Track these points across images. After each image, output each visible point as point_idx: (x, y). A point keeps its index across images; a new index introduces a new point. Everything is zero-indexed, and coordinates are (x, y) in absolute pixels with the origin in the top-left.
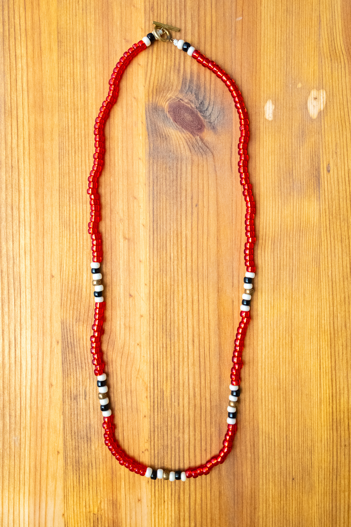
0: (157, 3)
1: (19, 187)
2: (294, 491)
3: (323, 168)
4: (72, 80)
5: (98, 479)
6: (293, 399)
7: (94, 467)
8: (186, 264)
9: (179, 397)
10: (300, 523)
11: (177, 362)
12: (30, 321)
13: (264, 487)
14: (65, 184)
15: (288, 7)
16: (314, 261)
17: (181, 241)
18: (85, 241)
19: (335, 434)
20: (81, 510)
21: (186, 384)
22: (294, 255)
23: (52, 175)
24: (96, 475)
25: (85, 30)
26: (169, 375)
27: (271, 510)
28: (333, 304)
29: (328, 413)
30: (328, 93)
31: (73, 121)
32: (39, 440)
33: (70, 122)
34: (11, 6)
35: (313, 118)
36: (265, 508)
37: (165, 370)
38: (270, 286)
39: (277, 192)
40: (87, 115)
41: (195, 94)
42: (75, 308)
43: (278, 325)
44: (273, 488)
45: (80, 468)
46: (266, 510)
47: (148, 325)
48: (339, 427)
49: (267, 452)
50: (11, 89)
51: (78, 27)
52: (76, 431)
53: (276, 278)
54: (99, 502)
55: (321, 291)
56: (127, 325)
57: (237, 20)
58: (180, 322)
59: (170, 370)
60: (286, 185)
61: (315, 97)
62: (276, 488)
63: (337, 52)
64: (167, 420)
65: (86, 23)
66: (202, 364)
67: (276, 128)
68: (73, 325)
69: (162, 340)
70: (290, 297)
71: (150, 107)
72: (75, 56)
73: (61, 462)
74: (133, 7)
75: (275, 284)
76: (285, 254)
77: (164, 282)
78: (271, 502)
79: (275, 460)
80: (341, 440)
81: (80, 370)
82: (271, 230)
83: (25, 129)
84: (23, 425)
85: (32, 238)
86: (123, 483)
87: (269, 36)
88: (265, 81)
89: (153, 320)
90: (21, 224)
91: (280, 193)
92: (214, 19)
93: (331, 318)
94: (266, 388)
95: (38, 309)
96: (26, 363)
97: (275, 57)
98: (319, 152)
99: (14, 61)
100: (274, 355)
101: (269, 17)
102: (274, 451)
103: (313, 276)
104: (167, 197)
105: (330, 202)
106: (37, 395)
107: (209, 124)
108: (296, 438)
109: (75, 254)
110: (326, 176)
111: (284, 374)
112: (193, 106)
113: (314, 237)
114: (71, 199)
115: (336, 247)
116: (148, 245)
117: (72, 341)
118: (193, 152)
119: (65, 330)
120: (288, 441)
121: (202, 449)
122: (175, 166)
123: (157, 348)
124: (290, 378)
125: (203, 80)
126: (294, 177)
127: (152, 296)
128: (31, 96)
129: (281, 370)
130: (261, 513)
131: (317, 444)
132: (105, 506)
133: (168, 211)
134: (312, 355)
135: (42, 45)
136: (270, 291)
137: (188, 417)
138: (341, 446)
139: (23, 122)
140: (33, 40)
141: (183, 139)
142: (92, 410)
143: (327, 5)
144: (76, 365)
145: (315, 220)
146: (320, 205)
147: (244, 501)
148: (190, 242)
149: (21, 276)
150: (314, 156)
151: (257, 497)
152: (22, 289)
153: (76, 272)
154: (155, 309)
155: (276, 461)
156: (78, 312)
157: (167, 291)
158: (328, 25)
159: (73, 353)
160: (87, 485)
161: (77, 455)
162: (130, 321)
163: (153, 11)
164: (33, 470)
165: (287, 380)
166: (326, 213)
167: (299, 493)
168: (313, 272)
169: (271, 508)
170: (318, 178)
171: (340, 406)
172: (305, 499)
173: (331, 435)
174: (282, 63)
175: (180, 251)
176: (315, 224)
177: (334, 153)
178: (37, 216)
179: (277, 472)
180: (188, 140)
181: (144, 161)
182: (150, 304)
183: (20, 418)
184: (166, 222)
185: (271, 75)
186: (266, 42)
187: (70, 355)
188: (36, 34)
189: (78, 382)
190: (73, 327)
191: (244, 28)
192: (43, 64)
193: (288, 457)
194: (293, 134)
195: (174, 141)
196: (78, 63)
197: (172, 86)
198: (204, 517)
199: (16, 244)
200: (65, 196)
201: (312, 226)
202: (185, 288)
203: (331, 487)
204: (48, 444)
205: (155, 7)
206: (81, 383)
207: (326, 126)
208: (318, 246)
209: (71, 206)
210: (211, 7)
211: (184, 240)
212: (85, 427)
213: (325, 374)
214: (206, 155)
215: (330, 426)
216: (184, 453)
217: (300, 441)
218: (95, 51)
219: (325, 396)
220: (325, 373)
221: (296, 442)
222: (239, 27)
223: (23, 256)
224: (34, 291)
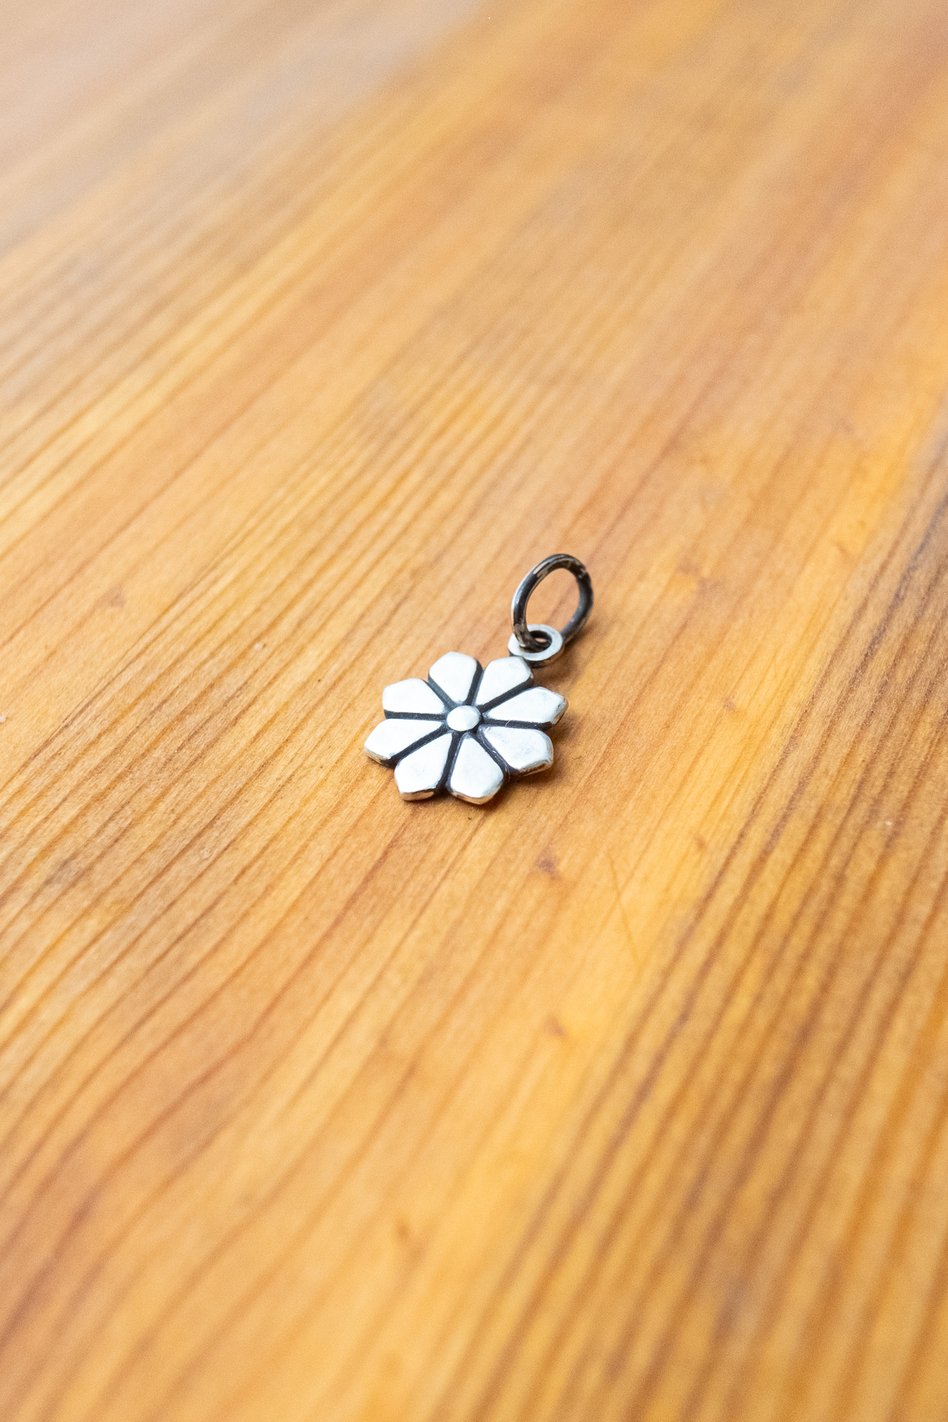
42: (116, 796)
56: (404, 1045)
89: (644, 1091)
109: (330, 548)
116: (826, 645)
127: (709, 932)
153: (273, 625)
154: (698, 1025)
156: (112, 829)
162: (440, 1027)
182: (667, 974)
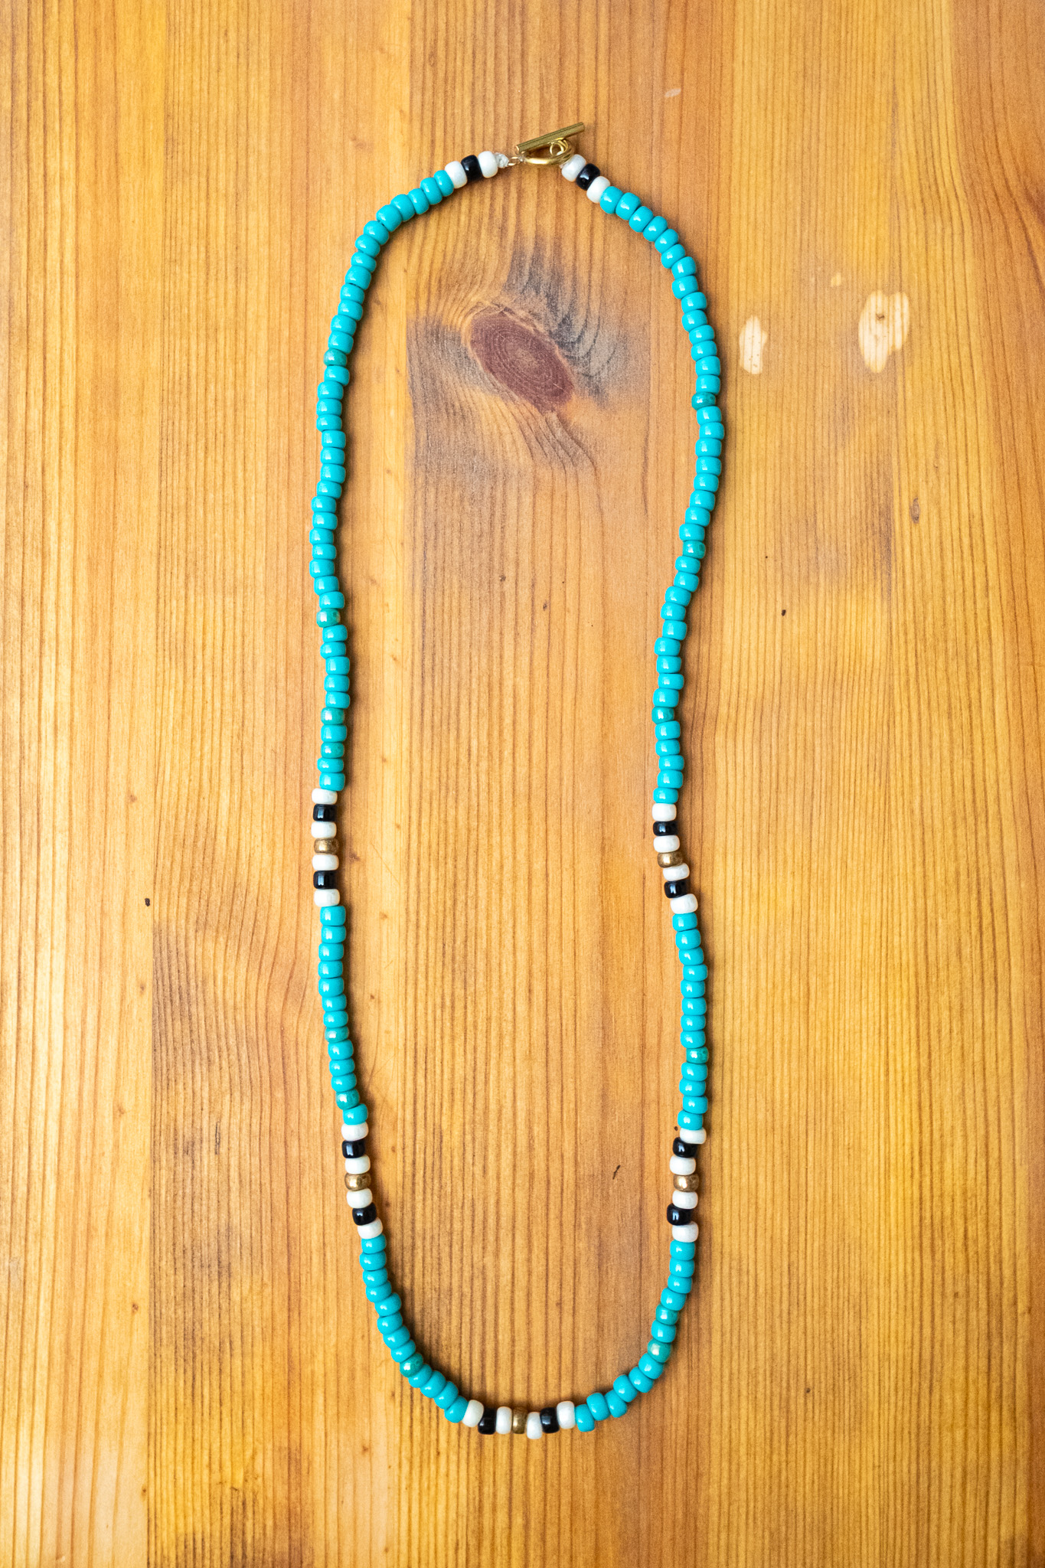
0: (447, 44)
1: (43, 543)
2: (810, 1425)
3: (901, 510)
4: (203, 249)
5: (249, 1387)
6: (810, 1158)
7: (237, 1351)
8: (514, 769)
9: (486, 1148)
10: (825, 1518)
11: (481, 1049)
12: (63, 923)
13: (725, 1413)
14: (175, 539)
15: (808, 64)
16: (871, 768)
17: (501, 706)
18: (227, 699)
19: (927, 1261)
20: (197, 1477)
21: (507, 1113)
22: (818, 750)
23: (140, 511)
24: (243, 1374)
25: (243, 111)
26: (458, 1086)
27: (742, 1482)
28: (925, 891)
29: (908, 1201)
30: (915, 303)
31: (202, 361)
32: (80, 1270)
33: (193, 363)
34: (37, 39)
35: (873, 370)
36: (725, 1474)
37: (447, 1070)
38: (748, 838)
39: (770, 572)
40: (241, 346)
41: (547, 296)
43: (771, 947)
44: (751, 1416)
45: (198, 1352)
46: (730, 1479)
47: (402, 941)
48: (938, 1242)
49: (735, 1310)
50: (28, 269)
51: (222, 102)
52: (188, 1246)
53: (764, 815)
54: (249, 1453)
55: (890, 854)
57: (667, 95)
58: (494, 934)
59: (461, 1072)
60: (796, 553)
61: (879, 312)
62: (760, 1416)
63: (941, 190)
64: (452, 1216)
65: (247, 91)
66: (554, 1055)
67: (772, 395)
68: (186, 938)
69: (442, 987)
70: (805, 868)
71: (421, 327)
72: (212, 182)
73: (142, 1335)
74: (378, 53)
75: (764, 833)
76: (791, 746)
77: (450, 819)
78: (744, 1458)
79: (756, 1334)
80: (943, 1279)
81: (205, 1069)
82: (753, 679)
83: (64, 381)
84: (34, 1226)
85: (76, 687)
86: (320, 1399)
87: (754, 143)
88: (743, 264)
90: (46, 648)
91: (779, 575)
92: (603, 93)
93: (920, 931)
94: (735, 1126)
95: (87, 894)
96: (50, 1047)
97: (772, 202)
98: (890, 463)
99: (41, 192)
100: (757, 1033)
101: (754, 91)
102: (756, 1311)
103: (870, 811)
104: (464, 582)
105: (919, 605)
106: (78, 1140)
107: (585, 380)
108: (816, 1272)
110: (907, 533)
111: (786, 1089)
112: (541, 328)
113: (874, 702)
114: (192, 579)
115: (936, 730)
117: (183, 984)
118: (539, 456)
119: (165, 954)
120: (794, 1281)
121: (550, 1302)
122: (487, 493)
123: (426, 1009)
124: (803, 1100)
125: (570, 257)
126: (820, 534)
128: (85, 290)
129: (778, 1074)
130: (713, 1490)
131: (875, 1289)
132: (266, 1465)
133: (466, 620)
134: (864, 1035)
135: (122, 150)
136: (748, 850)
137: (510, 1209)
138: (943, 1295)
139: (61, 361)
140: (96, 136)
141: (511, 419)
142: (235, 1185)
143: (916, 67)
144: (193, 1052)
145: (877, 654)
146: (890, 612)
147: (668, 1454)
148: (526, 707)
149: (43, 796)
150: (875, 475)
151: (704, 1442)
152: (42, 834)
155: (761, 1338)
157: (459, 846)
158: (918, 118)
159: (186, 1020)
160: (216, 1405)
161: (189, 1315)
163: (434, 65)
164: (58, 1357)
165: (794, 1106)
166: (906, 634)
167: (825, 1432)
168: (870, 799)
169: (743, 1474)
170: (886, 539)
171: (942, 1180)
172: (841, 1447)
173: (917, 1265)
174: (790, 218)
175: (496, 734)
176: (877, 665)
177: (931, 467)
178: (94, 626)
179: (761, 1371)
180: (524, 423)
181: (401, 479)
183: (28, 1206)
184: (460, 650)
185: (760, 250)
186: (745, 160)
187: (178, 1024)
188: (105, 117)
189: (198, 1102)
190: (186, 945)
191: (685, 120)
192: (122, 203)
193: (793, 1328)
194: (819, 414)
195: (484, 425)
196: (222, 202)
197: (484, 271)
198: (552, 1498)
199: (31, 705)
200: (175, 571)
201: (869, 670)
202: (508, 839)
203: (914, 1413)
204: (106, 1283)
205: (441, 53)
206: (206, 1107)
207: (909, 394)
208: (885, 728)
209: (192, 600)
210: (596, 58)
211: (508, 701)
212: (213, 1233)
213: (900, 1090)
214: (575, 465)
215: (913, 1238)
216: (497, 1313)
217: (829, 1281)
218: (270, 170)
219: (900, 1151)
220: (900, 1085)
221: (816, 1284)
222: (672, 115)
223: (50, 737)
224: (77, 841)
